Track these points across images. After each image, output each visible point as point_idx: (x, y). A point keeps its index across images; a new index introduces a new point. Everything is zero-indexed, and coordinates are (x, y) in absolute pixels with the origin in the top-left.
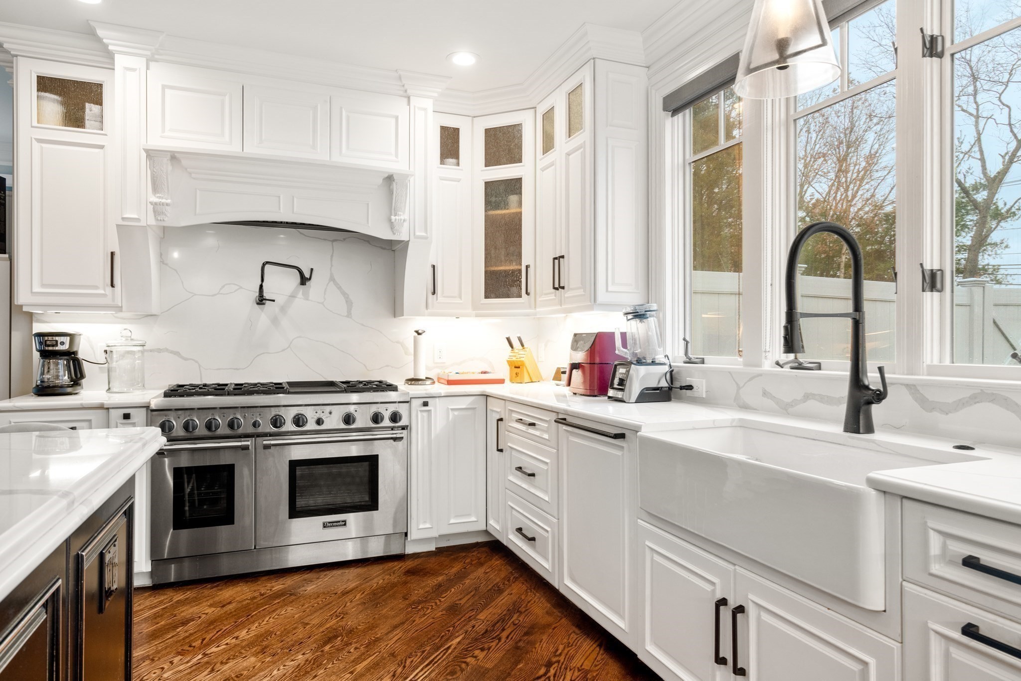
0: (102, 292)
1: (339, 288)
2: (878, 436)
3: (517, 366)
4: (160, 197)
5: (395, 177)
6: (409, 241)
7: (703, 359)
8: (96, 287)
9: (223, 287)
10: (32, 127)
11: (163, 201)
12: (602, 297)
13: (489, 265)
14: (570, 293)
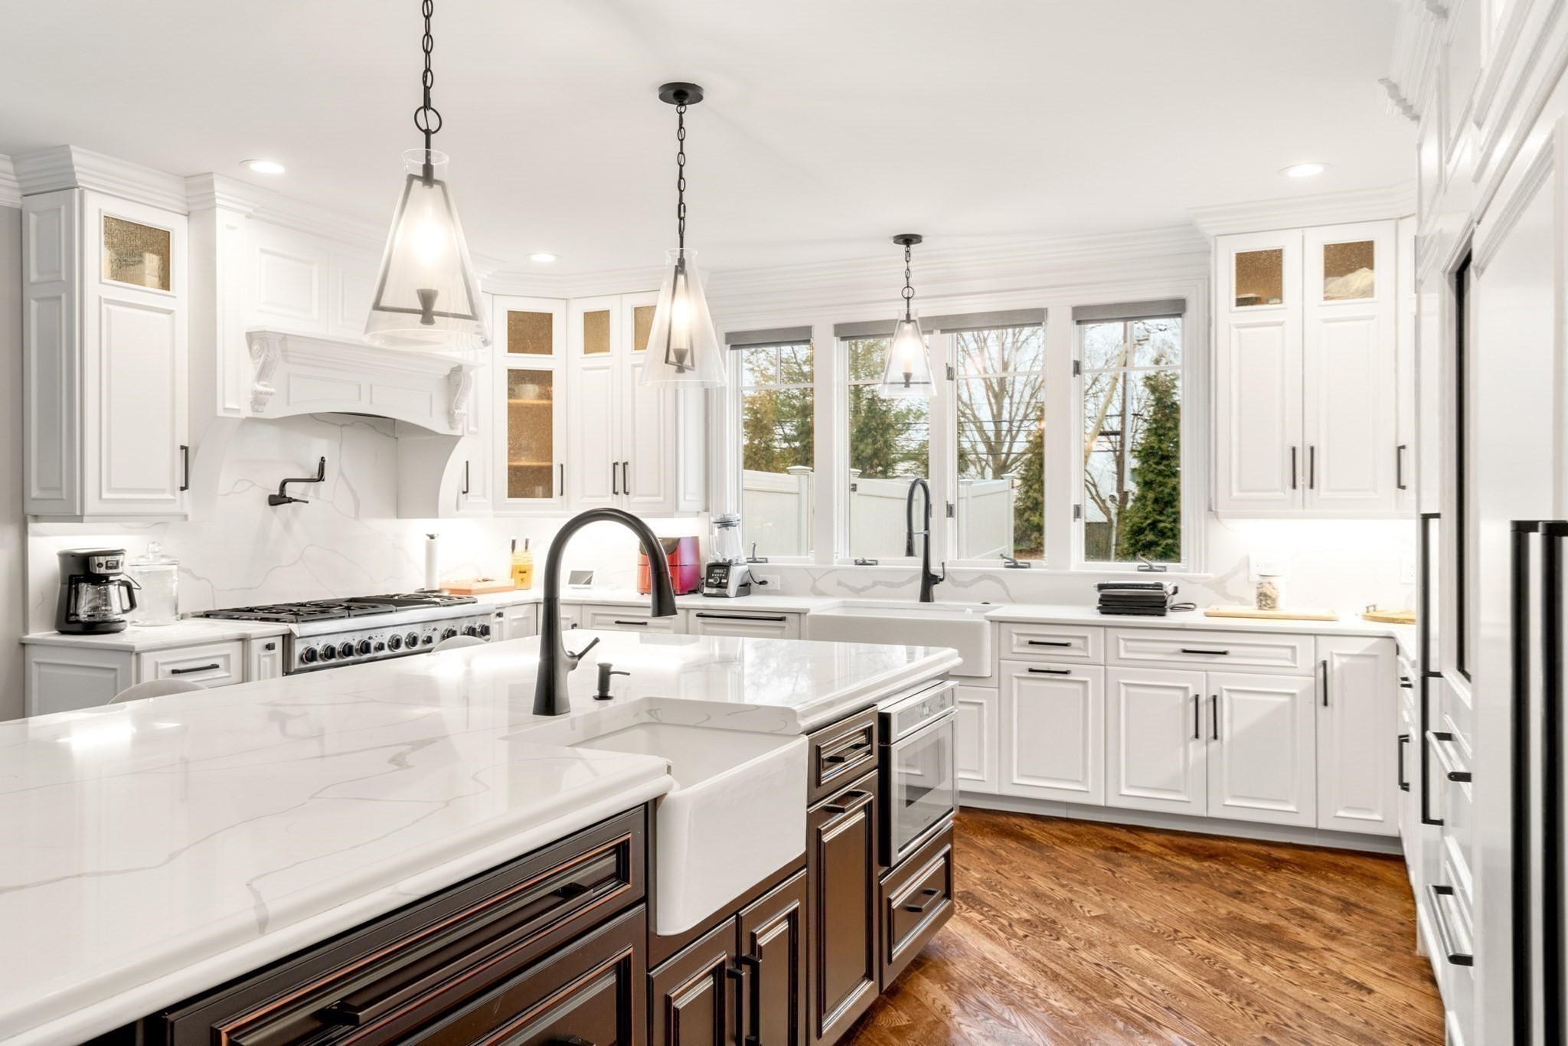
0: (170, 497)
1: (348, 484)
2: (936, 602)
3: (523, 569)
4: (265, 386)
5: (464, 368)
6: (461, 436)
7: (767, 559)
8: (163, 491)
9: (236, 483)
10: (100, 282)
11: (268, 389)
12: (683, 505)
13: (510, 460)
14: (637, 499)
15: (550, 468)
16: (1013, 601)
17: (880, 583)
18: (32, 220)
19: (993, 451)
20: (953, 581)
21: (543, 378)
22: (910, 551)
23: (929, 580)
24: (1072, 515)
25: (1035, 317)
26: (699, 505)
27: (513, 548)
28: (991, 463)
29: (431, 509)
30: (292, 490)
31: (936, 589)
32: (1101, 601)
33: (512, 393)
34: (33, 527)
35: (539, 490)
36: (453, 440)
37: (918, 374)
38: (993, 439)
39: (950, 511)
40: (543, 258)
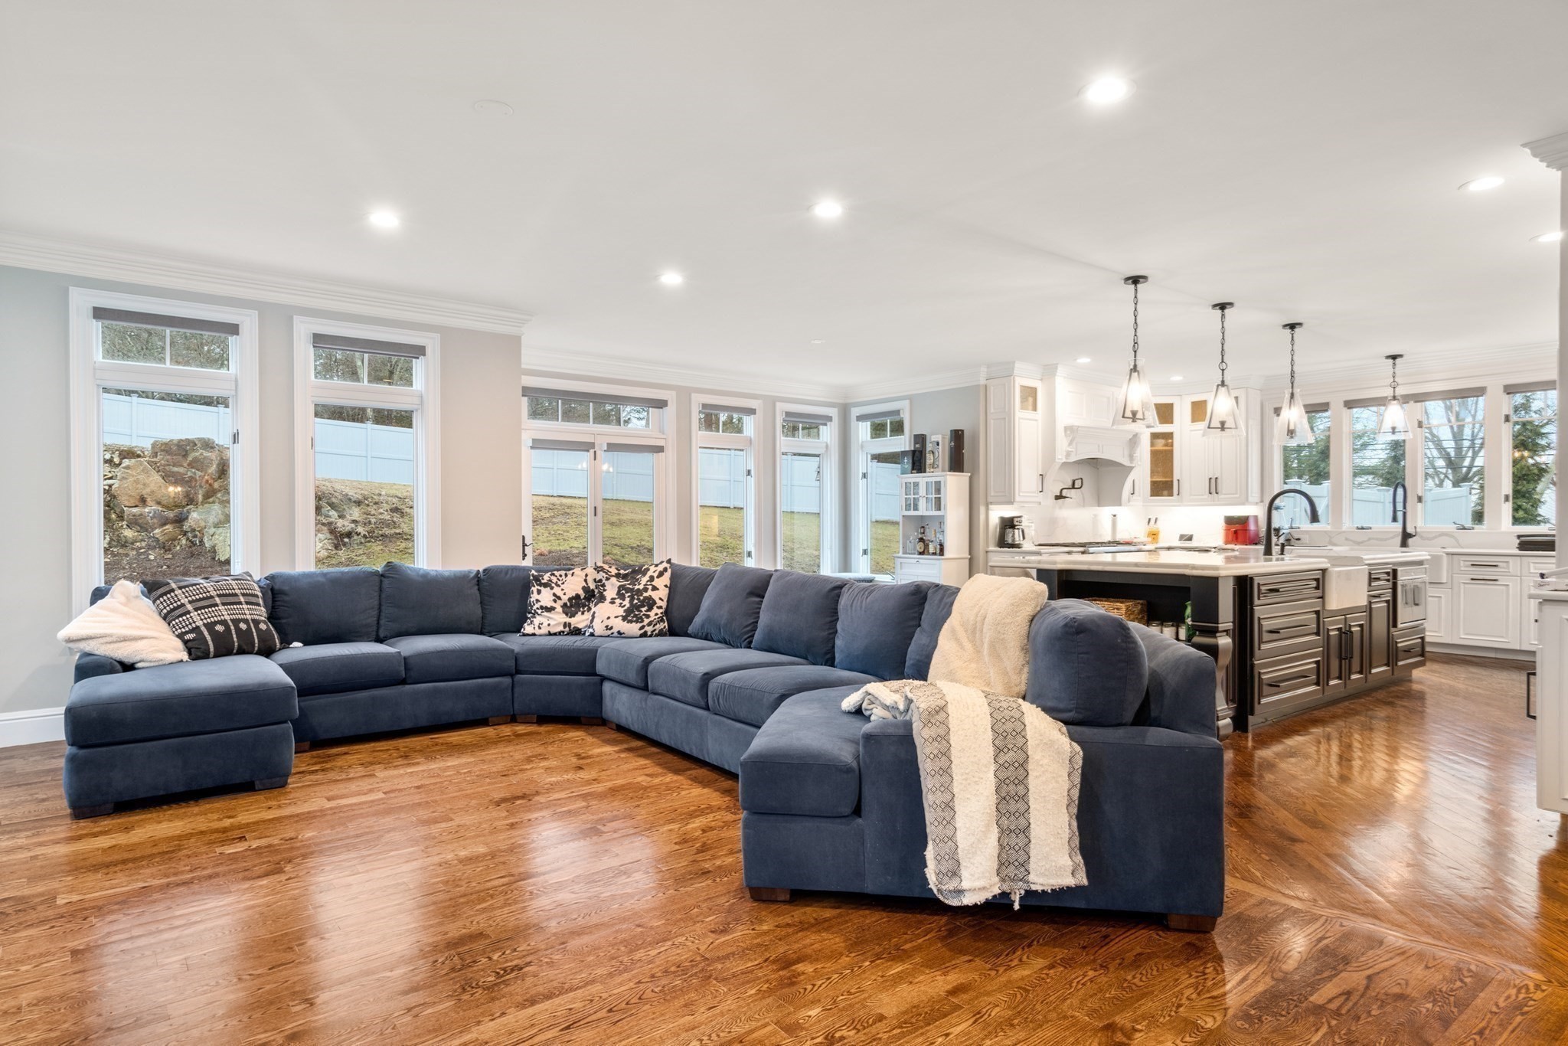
0: (1037, 495)
3: (1154, 533)
4: (1070, 449)
5: (1138, 435)
6: (1134, 467)
7: (1299, 527)
8: (1035, 493)
10: (1019, 412)
11: (1070, 451)
12: (1250, 499)
13: (1152, 477)
14: (1223, 496)
15: (1172, 482)
16: (1462, 548)
17: (1373, 539)
18: (991, 390)
19: (1452, 464)
20: (1422, 537)
21: (1169, 436)
22: (1395, 519)
23: (1406, 537)
24: (1503, 500)
25: (1480, 391)
26: (1257, 499)
27: (1149, 522)
28: (1451, 477)
29: (1118, 502)
30: (1065, 493)
31: (1410, 541)
32: (1519, 544)
33: (1152, 445)
34: (991, 506)
35: (1165, 492)
36: (1131, 468)
37: (1400, 426)
38: (1453, 454)
39: (1420, 499)
40: (1177, 378)
